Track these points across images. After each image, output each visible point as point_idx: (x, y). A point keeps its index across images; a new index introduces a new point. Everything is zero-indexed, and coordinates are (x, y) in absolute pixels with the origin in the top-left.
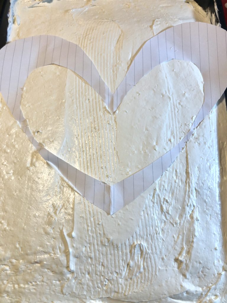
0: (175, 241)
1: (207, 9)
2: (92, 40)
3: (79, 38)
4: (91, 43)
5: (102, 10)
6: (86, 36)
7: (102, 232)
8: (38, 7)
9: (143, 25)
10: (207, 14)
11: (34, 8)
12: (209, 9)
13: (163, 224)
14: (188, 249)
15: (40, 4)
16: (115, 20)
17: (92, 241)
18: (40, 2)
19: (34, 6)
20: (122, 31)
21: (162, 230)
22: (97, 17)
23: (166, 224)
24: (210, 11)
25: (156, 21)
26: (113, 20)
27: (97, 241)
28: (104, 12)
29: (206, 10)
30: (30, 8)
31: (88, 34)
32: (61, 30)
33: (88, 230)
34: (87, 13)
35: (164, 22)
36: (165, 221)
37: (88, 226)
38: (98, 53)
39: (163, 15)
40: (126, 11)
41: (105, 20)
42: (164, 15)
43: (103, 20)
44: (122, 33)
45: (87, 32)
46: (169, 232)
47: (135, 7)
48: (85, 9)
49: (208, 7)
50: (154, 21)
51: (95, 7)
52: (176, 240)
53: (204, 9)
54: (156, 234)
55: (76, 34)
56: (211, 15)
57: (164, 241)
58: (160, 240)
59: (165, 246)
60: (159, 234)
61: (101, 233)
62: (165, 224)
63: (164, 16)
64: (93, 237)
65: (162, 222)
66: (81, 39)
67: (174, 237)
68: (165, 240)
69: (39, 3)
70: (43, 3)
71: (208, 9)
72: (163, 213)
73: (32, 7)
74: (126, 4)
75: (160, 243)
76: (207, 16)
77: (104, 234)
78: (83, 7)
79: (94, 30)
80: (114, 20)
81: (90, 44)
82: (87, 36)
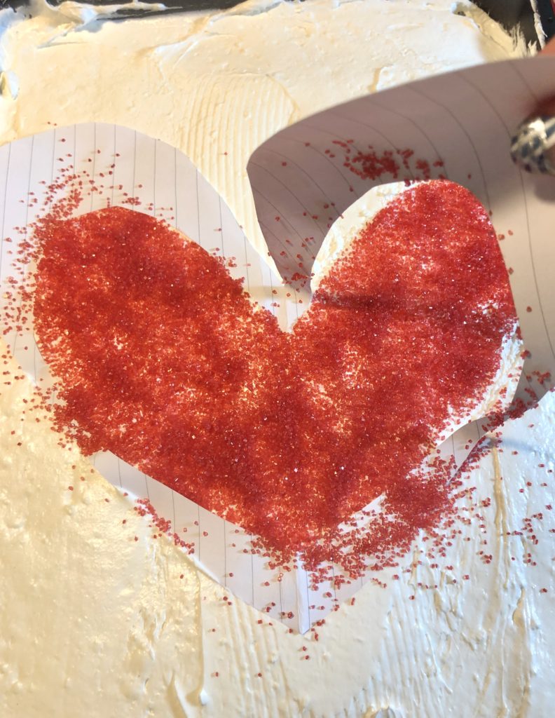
0: (478, 690)
1: (514, 28)
2: (215, 134)
3: (181, 129)
4: (214, 140)
5: (236, 45)
6: (199, 122)
7: (280, 685)
8: (65, 43)
9: (348, 85)
10: (515, 42)
11: (51, 47)
12: (519, 28)
13: (443, 645)
14: (517, 710)
15: (69, 35)
16: (274, 74)
17: (255, 712)
18: (69, 31)
19: (53, 42)
20: (294, 104)
21: (443, 662)
22: (224, 65)
23: (452, 644)
24: (522, 35)
25: (382, 71)
26: (267, 75)
27: (270, 708)
28: (242, 51)
29: (511, 32)
30: (41, 47)
31: (203, 115)
32: (129, 109)
33: (242, 681)
34: (196, 54)
35: (405, 72)
36: (447, 636)
37: (242, 669)
38: (235, 173)
39: (401, 54)
40: (302, 45)
41: (247, 74)
42: (403, 52)
43: (241, 75)
44: (294, 112)
45: (200, 112)
46: (461, 666)
47: (325, 33)
48: (190, 45)
49: (518, 22)
50: (377, 71)
51: (216, 36)
52: (481, 688)
53: (507, 27)
54: (428, 676)
55: (172, 115)
56: (527, 47)
57: (449, 692)
58: (439, 693)
59: (452, 708)
60: (435, 675)
61: (278, 685)
62: (449, 645)
63: (404, 55)
64: (257, 699)
65: (440, 638)
66: (187, 130)
67: (475, 680)
68: (452, 691)
69: (65, 35)
70: (78, 33)
71: (517, 29)
72: (443, 614)
73: (48, 45)
74: (300, 27)
75: (439, 700)
76: (516, 49)
77: (287, 688)
78: (184, 38)
79: (221, 105)
80: (270, 72)
81: (211, 144)
82: (201, 125)
